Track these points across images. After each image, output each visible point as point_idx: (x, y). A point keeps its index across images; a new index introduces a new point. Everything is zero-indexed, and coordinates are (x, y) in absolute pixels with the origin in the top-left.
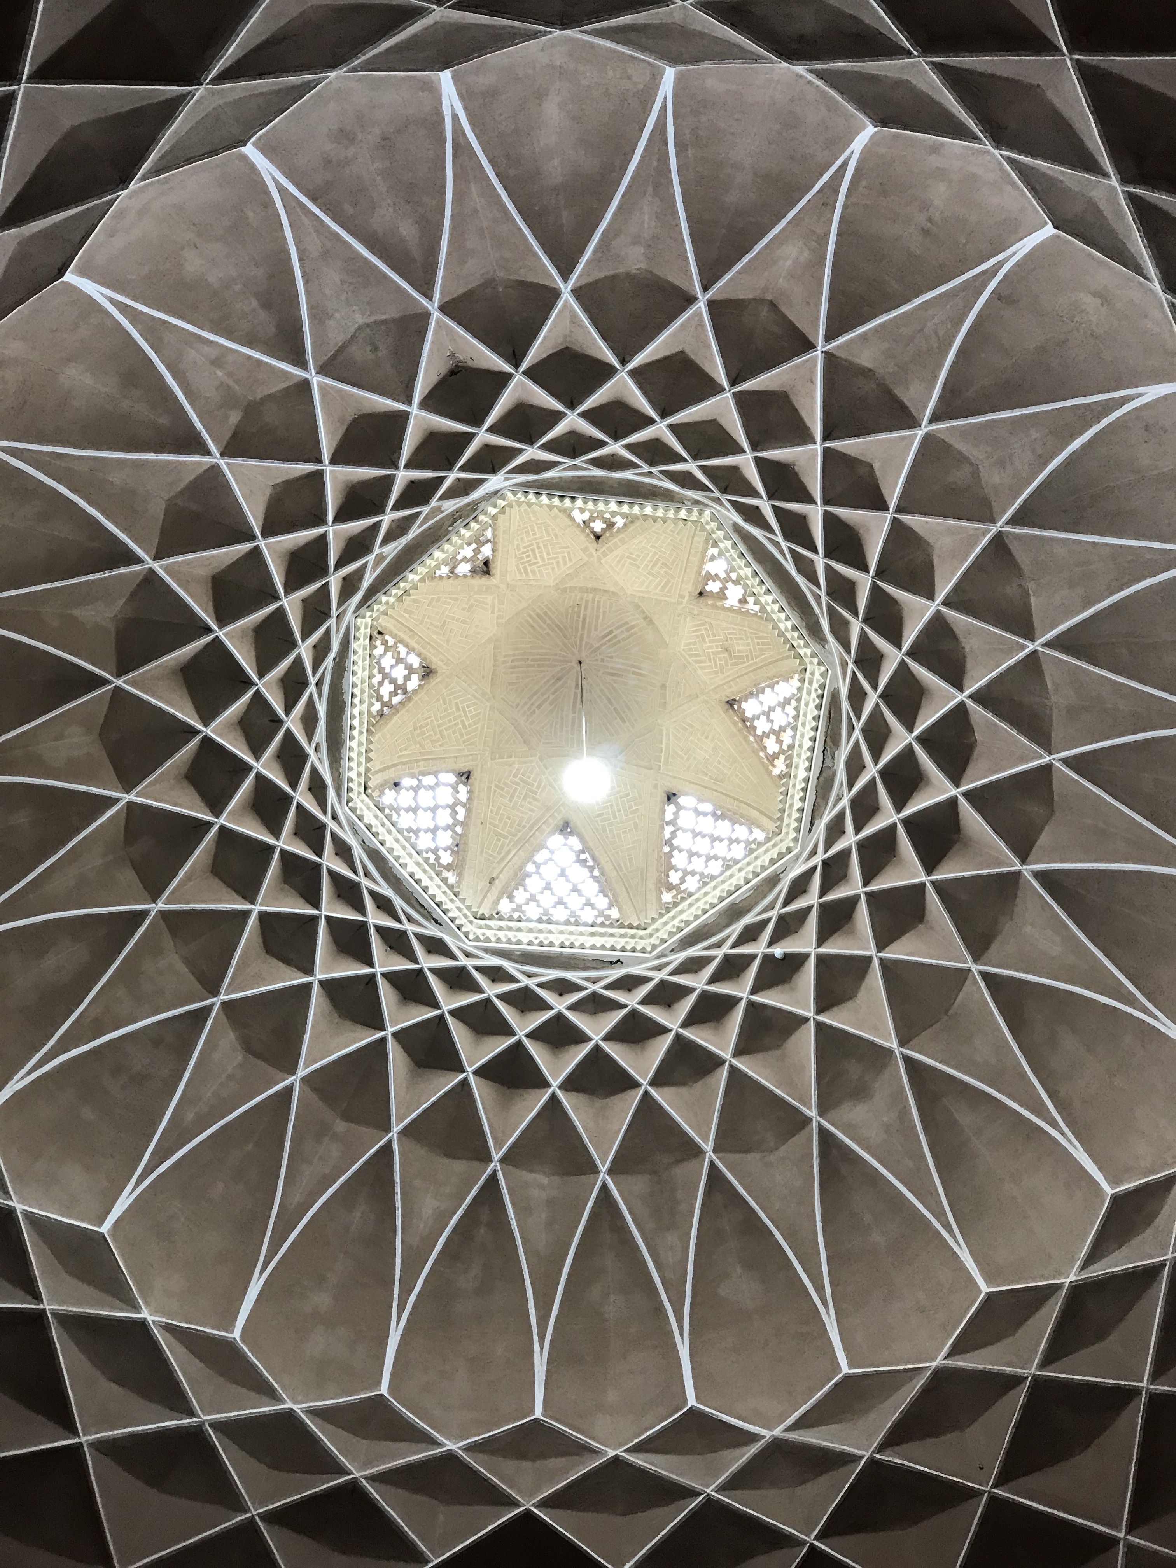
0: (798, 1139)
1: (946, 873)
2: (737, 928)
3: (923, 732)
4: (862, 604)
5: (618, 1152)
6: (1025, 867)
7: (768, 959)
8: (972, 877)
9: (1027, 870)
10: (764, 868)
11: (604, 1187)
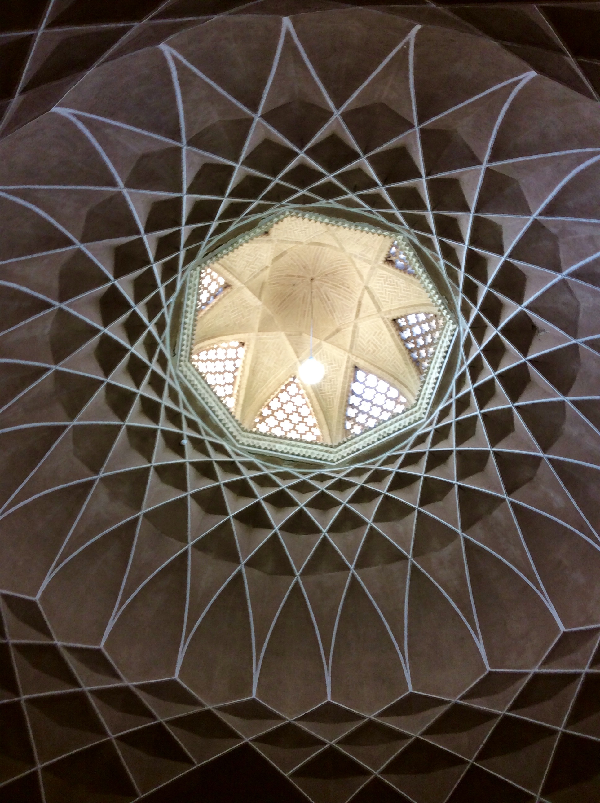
0: (86, 470)
1: (235, 526)
2: (195, 417)
3: (305, 512)
4: (370, 486)
5: (68, 373)
6: (243, 565)
7: (180, 437)
8: (234, 539)
9: (241, 567)
10: (228, 428)
11: (47, 370)
